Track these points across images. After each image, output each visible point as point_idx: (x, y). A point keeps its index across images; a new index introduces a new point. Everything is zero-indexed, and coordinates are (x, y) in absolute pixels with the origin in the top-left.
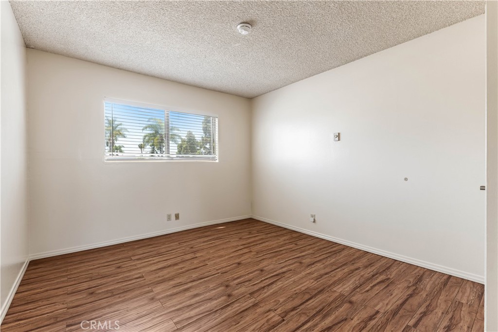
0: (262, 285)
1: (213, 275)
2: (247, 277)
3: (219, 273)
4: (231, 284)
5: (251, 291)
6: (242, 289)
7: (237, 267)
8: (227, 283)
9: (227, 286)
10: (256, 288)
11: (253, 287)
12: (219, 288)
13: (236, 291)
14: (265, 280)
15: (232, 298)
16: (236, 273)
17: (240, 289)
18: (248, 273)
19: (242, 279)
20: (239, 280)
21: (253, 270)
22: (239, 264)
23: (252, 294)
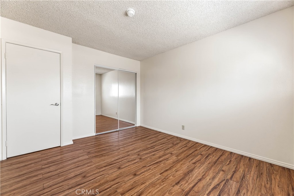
0: (123, 159)
1: (151, 165)
2: (130, 164)
3: (148, 166)
4: (138, 160)
5: (129, 156)
6: (133, 157)
7: (137, 171)
8: (141, 160)
9: (141, 159)
10: (126, 158)
11: (128, 158)
12: (145, 158)
13: (136, 156)
14: (120, 162)
15: (138, 154)
16: (137, 166)
17: (134, 157)
18: (129, 166)
19: (133, 162)
20: (135, 162)
21: (125, 168)
22: (135, 175)
23: (129, 155)
